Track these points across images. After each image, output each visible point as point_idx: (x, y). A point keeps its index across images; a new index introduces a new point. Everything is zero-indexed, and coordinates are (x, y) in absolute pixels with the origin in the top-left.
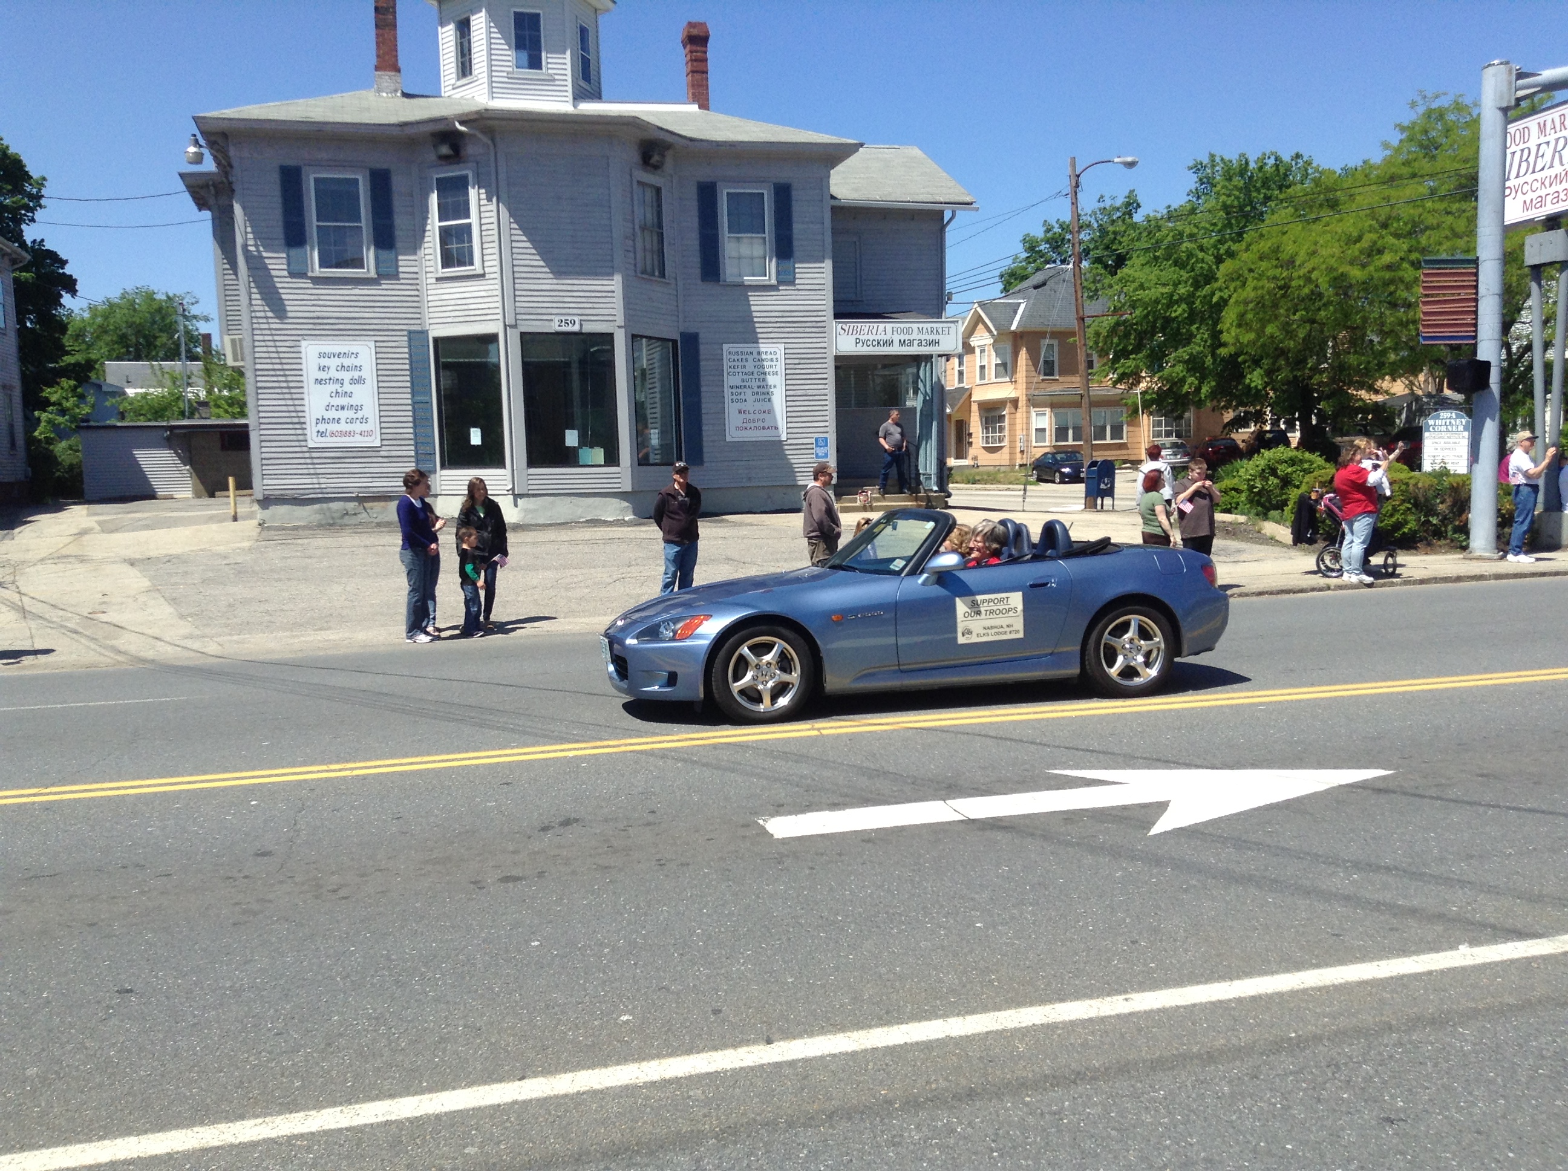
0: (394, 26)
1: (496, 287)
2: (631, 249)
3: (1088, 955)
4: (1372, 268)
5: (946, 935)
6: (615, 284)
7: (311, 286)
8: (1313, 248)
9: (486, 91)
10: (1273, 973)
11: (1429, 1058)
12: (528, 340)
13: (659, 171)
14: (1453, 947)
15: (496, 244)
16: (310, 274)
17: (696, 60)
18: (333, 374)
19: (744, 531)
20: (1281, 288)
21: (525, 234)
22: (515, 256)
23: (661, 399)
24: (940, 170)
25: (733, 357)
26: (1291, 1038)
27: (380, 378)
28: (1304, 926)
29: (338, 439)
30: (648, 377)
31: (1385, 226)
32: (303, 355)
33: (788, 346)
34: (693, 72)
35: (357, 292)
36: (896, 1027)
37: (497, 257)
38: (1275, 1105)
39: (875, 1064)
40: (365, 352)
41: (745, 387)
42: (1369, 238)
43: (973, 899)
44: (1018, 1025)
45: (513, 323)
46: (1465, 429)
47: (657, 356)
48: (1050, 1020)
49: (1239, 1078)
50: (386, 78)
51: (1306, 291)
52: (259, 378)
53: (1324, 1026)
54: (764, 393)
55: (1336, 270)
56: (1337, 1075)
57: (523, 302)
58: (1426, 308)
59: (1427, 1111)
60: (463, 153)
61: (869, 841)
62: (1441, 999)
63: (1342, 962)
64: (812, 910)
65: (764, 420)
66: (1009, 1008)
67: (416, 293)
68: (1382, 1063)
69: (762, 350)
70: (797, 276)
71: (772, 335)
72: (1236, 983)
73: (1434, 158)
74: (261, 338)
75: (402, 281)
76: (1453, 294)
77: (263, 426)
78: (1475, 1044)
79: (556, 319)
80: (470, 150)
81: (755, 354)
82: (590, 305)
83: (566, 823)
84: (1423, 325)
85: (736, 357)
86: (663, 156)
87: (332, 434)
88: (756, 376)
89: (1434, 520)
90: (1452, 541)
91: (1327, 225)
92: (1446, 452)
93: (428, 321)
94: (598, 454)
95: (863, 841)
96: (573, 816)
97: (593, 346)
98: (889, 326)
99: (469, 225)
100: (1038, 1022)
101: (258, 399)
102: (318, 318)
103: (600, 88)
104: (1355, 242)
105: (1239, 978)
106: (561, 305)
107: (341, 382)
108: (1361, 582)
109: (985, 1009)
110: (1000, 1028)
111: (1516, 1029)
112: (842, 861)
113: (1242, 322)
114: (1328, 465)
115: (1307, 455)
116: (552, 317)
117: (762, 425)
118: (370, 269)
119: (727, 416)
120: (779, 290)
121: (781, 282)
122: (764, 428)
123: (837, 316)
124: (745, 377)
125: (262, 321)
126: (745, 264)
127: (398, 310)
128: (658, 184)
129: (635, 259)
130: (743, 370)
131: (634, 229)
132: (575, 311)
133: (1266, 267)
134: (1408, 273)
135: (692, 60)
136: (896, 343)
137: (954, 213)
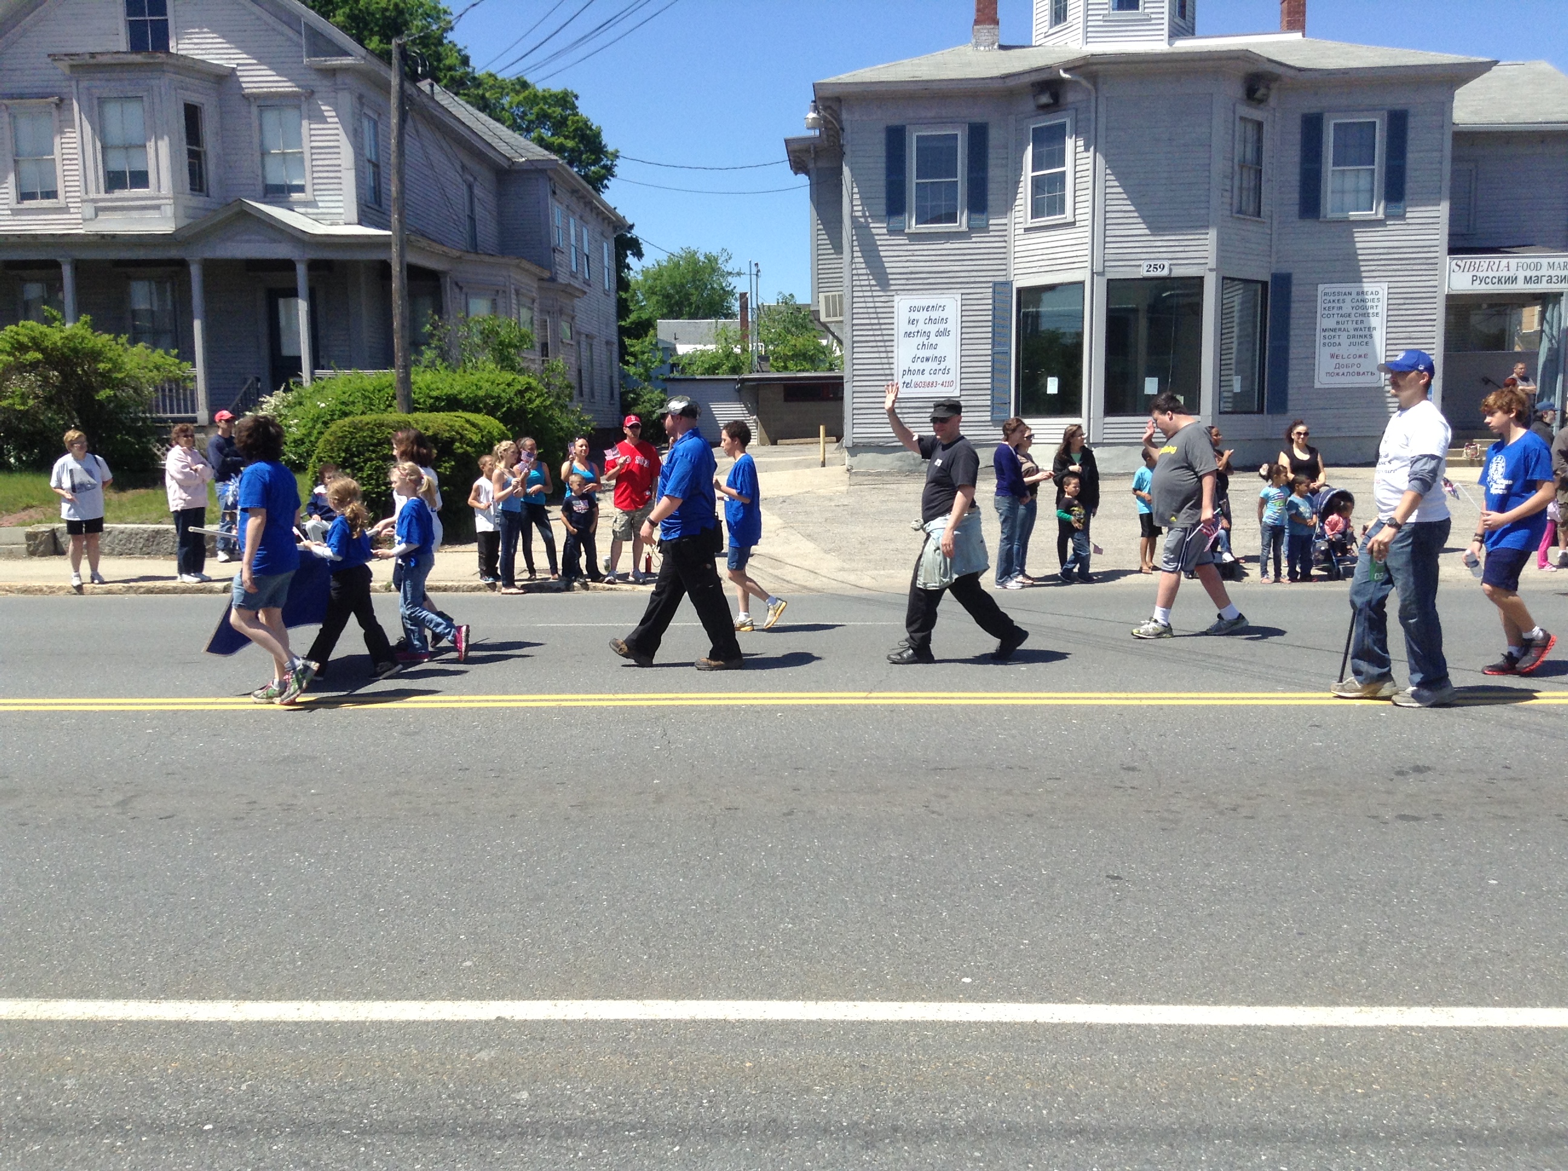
1: (1087, 234)
2: (1228, 188)
7: (907, 242)
9: (1081, 36)
12: (1115, 287)
13: (1261, 106)
15: (1090, 191)
16: (907, 231)
18: (921, 326)
21: (1117, 179)
22: (1108, 202)
23: (1239, 344)
25: (1328, 298)
27: (964, 330)
29: (922, 389)
32: (895, 310)
33: (1391, 285)
35: (948, 245)
37: (1089, 204)
40: (951, 304)
41: (1340, 330)
45: (1101, 270)
47: (1237, 301)
50: (985, 32)
52: (855, 333)
57: (1112, 248)
60: (1062, 101)
65: (1359, 365)
67: (1004, 244)
69: (1365, 290)
70: (1408, 209)
71: (1375, 274)
74: (861, 294)
75: (991, 234)
77: (857, 376)
79: (1145, 264)
80: (1071, 97)
81: (1354, 295)
82: (1181, 249)
85: (1332, 298)
86: (1269, 89)
87: (917, 385)
88: (1354, 318)
93: (1013, 272)
96: (1419, 763)
97: (1169, 290)
98: (1513, 262)
99: (1063, 173)
101: (853, 352)
102: (912, 273)
103: (1193, 24)
106: (1152, 250)
107: (928, 335)
116: (1141, 262)
117: (1356, 370)
118: (963, 221)
119: (1317, 362)
120: (1386, 225)
121: (1388, 216)
122: (1358, 374)
123: (1453, 251)
124: (1340, 319)
125: (861, 278)
126: (1349, 199)
127: (986, 262)
128: (1260, 119)
129: (1232, 198)
130: (1340, 312)
131: (1233, 167)
132: (1165, 256)
136: (1521, 280)
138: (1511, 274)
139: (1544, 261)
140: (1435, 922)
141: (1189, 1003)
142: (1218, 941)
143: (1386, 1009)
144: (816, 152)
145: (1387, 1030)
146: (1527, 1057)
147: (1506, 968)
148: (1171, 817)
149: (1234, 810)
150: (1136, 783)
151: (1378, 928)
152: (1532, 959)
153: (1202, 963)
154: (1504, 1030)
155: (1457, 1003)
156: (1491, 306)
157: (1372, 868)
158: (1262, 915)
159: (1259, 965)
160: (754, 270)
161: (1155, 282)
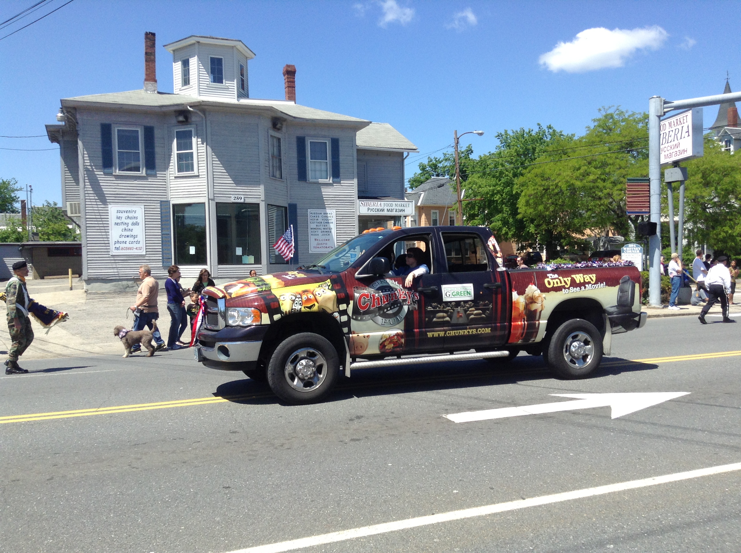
0: (154, 61)
1: (205, 181)
2: (267, 165)
3: (625, 464)
4: (584, 181)
5: (561, 458)
6: (261, 181)
7: (114, 179)
8: (558, 172)
9: (197, 92)
12: (219, 206)
13: (279, 131)
15: (205, 162)
16: (114, 174)
17: (290, 82)
18: (124, 220)
20: (544, 189)
21: (217, 158)
23: (276, 234)
24: (400, 134)
25: (312, 215)
26: (728, 491)
27: (146, 223)
28: (702, 451)
29: (125, 251)
31: (590, 163)
32: (109, 212)
33: (337, 210)
34: (288, 87)
35: (136, 182)
36: (571, 492)
37: (205, 168)
39: (573, 506)
40: (139, 211)
41: (318, 229)
42: (583, 168)
43: (560, 445)
44: (618, 490)
45: (212, 198)
46: (640, 252)
47: (275, 214)
50: (150, 84)
52: (88, 222)
53: (738, 487)
54: (327, 232)
55: (569, 182)
57: (216, 188)
58: (629, 200)
60: (189, 120)
63: (725, 463)
65: (326, 244)
67: (164, 183)
69: (327, 212)
70: (341, 179)
71: (331, 206)
72: (691, 472)
73: (609, 134)
74: (90, 203)
75: (158, 178)
76: (641, 194)
77: (88, 245)
79: (233, 196)
80: (194, 119)
81: (323, 214)
82: (249, 191)
83: (358, 418)
84: (628, 207)
85: (314, 215)
86: (282, 124)
87: (122, 249)
88: (323, 224)
91: (565, 162)
93: (170, 197)
94: (251, 259)
97: (244, 209)
98: (382, 203)
99: (192, 153)
101: (87, 232)
102: (118, 194)
103: (248, 93)
104: (577, 170)
106: (235, 190)
107: (127, 224)
112: (493, 431)
113: (527, 203)
116: (231, 196)
117: (325, 245)
118: (143, 172)
119: (309, 242)
120: (333, 186)
121: (334, 182)
122: (326, 247)
123: (359, 198)
124: (318, 224)
125: (90, 195)
126: (318, 174)
127: (156, 191)
128: (279, 137)
129: (269, 170)
130: (318, 221)
131: (269, 157)
132: (241, 193)
133: (538, 180)
134: (600, 184)
135: (288, 82)
136: (386, 210)
137: (408, 153)
138: (381, 208)
139: (394, 203)
140: (368, 486)
141: (263, 544)
142: (276, 511)
143: (349, 530)
144: (63, 132)
145: (351, 541)
146: (407, 542)
147: (397, 503)
148: (253, 453)
149: (282, 446)
150: (236, 439)
151: (345, 492)
152: (407, 497)
153: (269, 523)
154: (398, 532)
155: (378, 523)
156: (375, 221)
157: (341, 465)
158: (295, 495)
159: (294, 519)
160: (29, 189)
161: (238, 205)
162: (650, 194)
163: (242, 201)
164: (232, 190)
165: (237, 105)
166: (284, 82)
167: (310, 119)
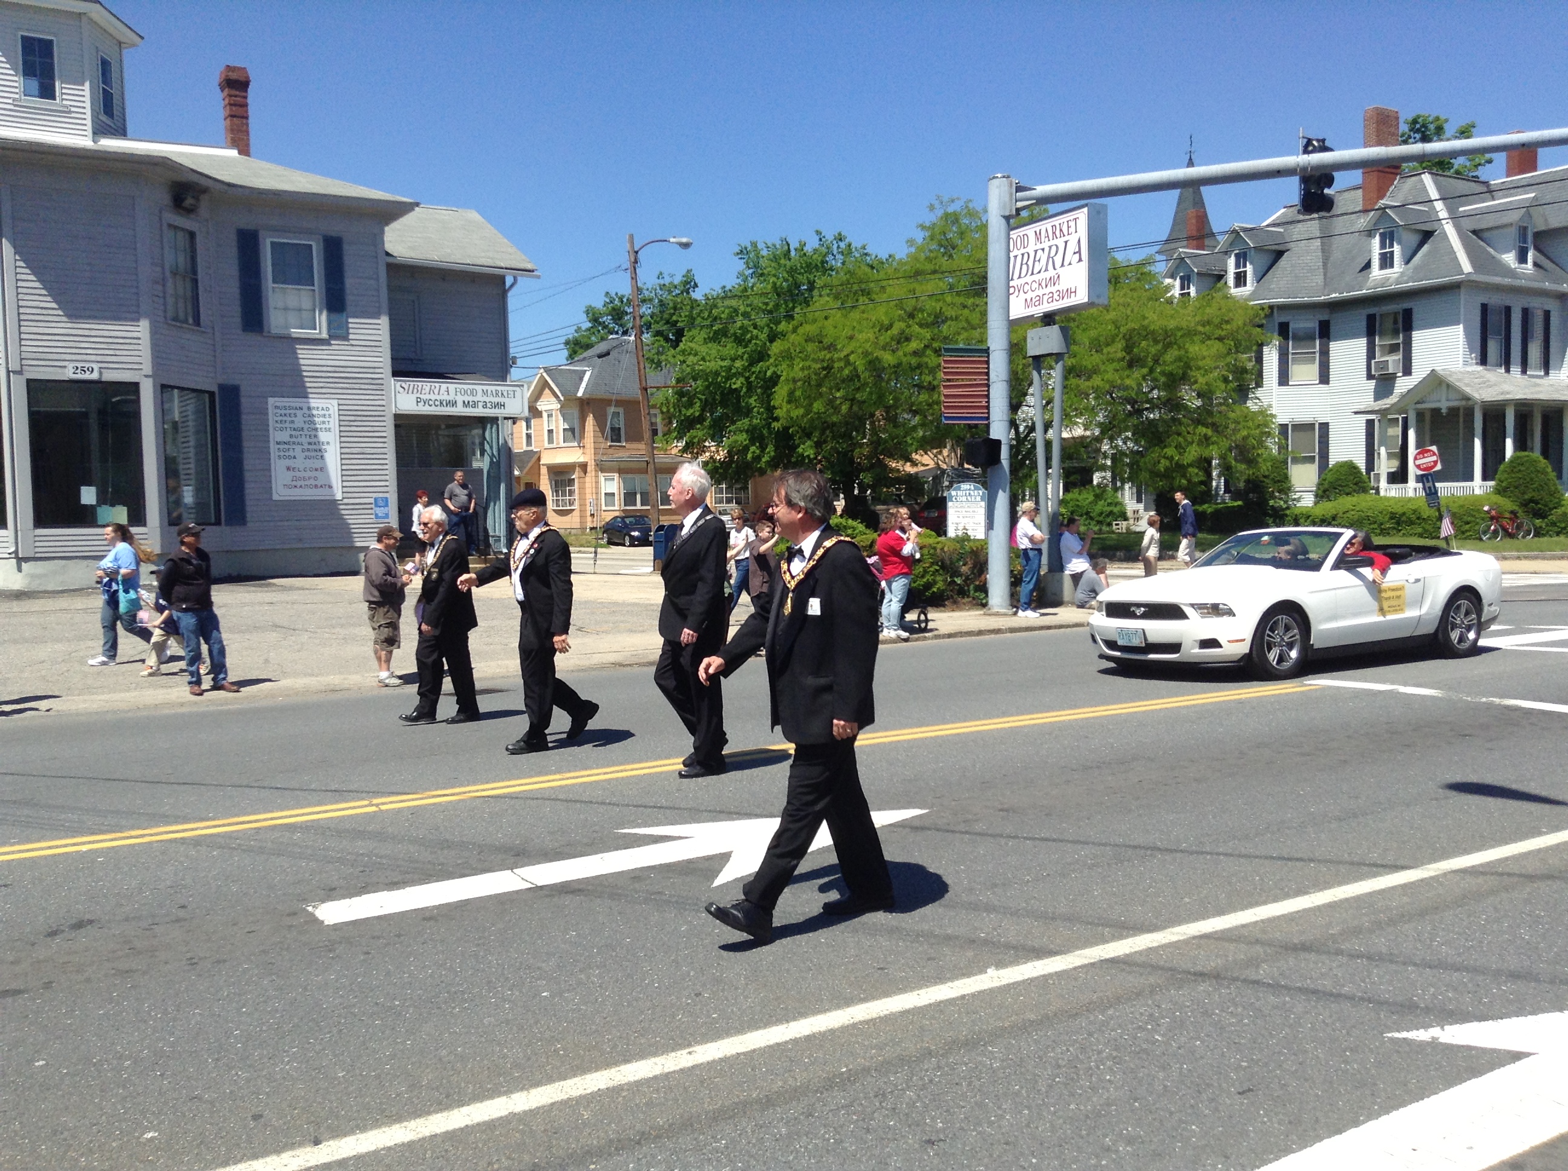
2: (161, 295)
3: (653, 1013)
4: (900, 353)
5: (511, 1009)
6: (142, 329)
8: (850, 333)
10: (825, 1011)
11: (964, 1078)
12: (35, 388)
13: (192, 216)
14: (982, 970)
17: (235, 105)
19: (294, 596)
20: (824, 369)
21: (34, 274)
22: (20, 297)
23: (196, 454)
24: (500, 235)
25: (279, 411)
26: (842, 1073)
28: (853, 963)
30: (181, 430)
31: (911, 316)
33: (341, 402)
34: (232, 116)
36: (456, 1111)
38: (828, 1140)
39: (433, 1152)
41: (294, 443)
42: (898, 326)
43: (539, 968)
44: (584, 1092)
45: (18, 368)
46: (982, 500)
47: (191, 408)
48: (615, 1083)
49: (796, 1119)
51: (846, 372)
53: (872, 1058)
54: (316, 451)
55: (871, 353)
56: (884, 1104)
57: (30, 346)
58: (946, 392)
59: (962, 1129)
61: (430, 919)
62: (973, 1021)
63: (887, 994)
64: (366, 997)
65: (316, 479)
66: (575, 1076)
68: (924, 1087)
69: (312, 405)
70: (351, 331)
71: (324, 391)
72: (793, 1024)
73: (951, 256)
76: (970, 380)
78: (1003, 1061)
79: (71, 366)
81: (305, 410)
82: (111, 352)
83: (79, 925)
84: (946, 407)
85: (283, 412)
86: (197, 199)
88: (306, 432)
89: (958, 581)
90: (974, 598)
91: (863, 312)
92: (966, 520)
94: (120, 514)
95: (424, 919)
96: (88, 917)
97: (116, 396)
98: (452, 387)
100: (603, 1086)
103: (124, 125)
104: (887, 330)
105: (795, 1019)
106: (77, 351)
108: (898, 637)
109: (550, 1080)
110: (565, 1097)
111: (1036, 1042)
112: (401, 943)
113: (792, 399)
114: (868, 531)
115: (850, 521)
116: (65, 364)
117: (314, 483)
119: (273, 474)
120: (330, 345)
121: (332, 337)
122: (316, 486)
123: (395, 374)
124: (293, 433)
126: (293, 316)
128: (191, 229)
129: (165, 304)
130: (292, 425)
131: (164, 273)
132: (93, 358)
133: (810, 347)
134: (931, 359)
135: (230, 105)
136: (460, 404)
137: (515, 279)
138: (448, 398)
139: (479, 388)
156: (447, 426)
161: (84, 385)
162: (988, 380)
163: (95, 376)
164: (68, 351)
165: (90, 150)
166: (222, 104)
167: (269, 190)
